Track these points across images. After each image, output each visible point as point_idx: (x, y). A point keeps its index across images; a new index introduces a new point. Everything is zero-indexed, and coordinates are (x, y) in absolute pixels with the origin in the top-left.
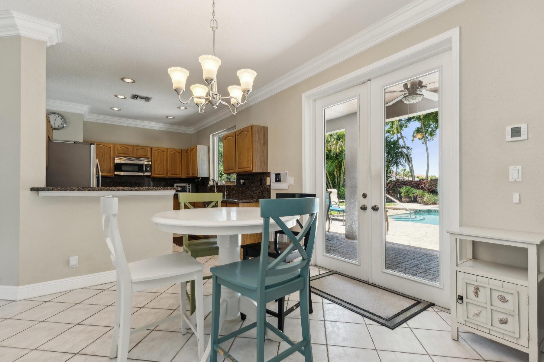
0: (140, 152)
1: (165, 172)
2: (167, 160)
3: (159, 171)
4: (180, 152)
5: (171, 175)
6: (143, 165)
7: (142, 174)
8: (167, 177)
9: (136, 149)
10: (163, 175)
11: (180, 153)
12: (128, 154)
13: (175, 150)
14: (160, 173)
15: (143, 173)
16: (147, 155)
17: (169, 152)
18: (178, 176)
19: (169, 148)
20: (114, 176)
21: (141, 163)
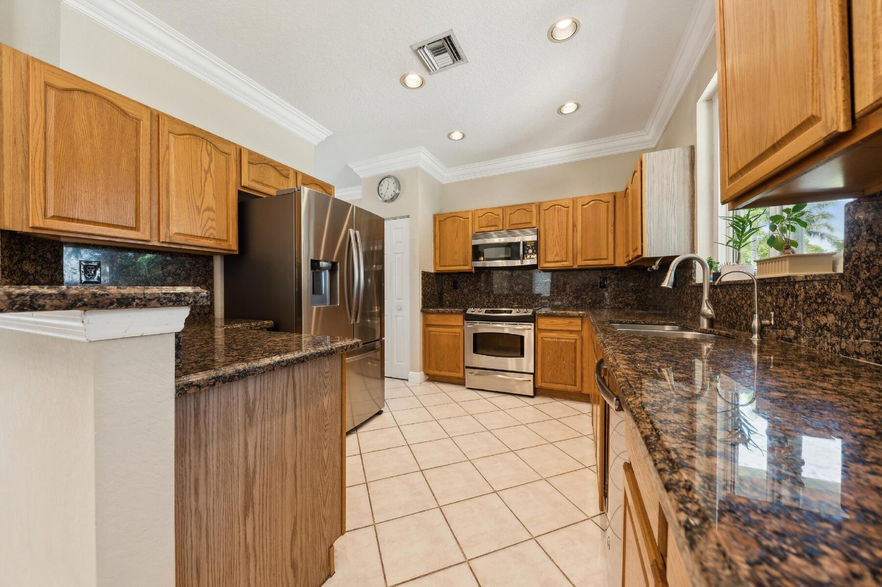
0: (517, 218)
1: (570, 255)
2: (574, 226)
3: (557, 255)
4: (611, 199)
5: (585, 260)
6: (518, 243)
7: (518, 263)
8: (575, 267)
9: (509, 212)
10: (566, 261)
11: (611, 205)
12: (496, 226)
13: (597, 200)
14: (557, 259)
15: (520, 261)
16: (530, 223)
17: (580, 207)
18: (604, 262)
19: (579, 198)
20: (473, 270)
21: (517, 239)
